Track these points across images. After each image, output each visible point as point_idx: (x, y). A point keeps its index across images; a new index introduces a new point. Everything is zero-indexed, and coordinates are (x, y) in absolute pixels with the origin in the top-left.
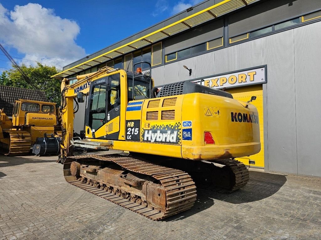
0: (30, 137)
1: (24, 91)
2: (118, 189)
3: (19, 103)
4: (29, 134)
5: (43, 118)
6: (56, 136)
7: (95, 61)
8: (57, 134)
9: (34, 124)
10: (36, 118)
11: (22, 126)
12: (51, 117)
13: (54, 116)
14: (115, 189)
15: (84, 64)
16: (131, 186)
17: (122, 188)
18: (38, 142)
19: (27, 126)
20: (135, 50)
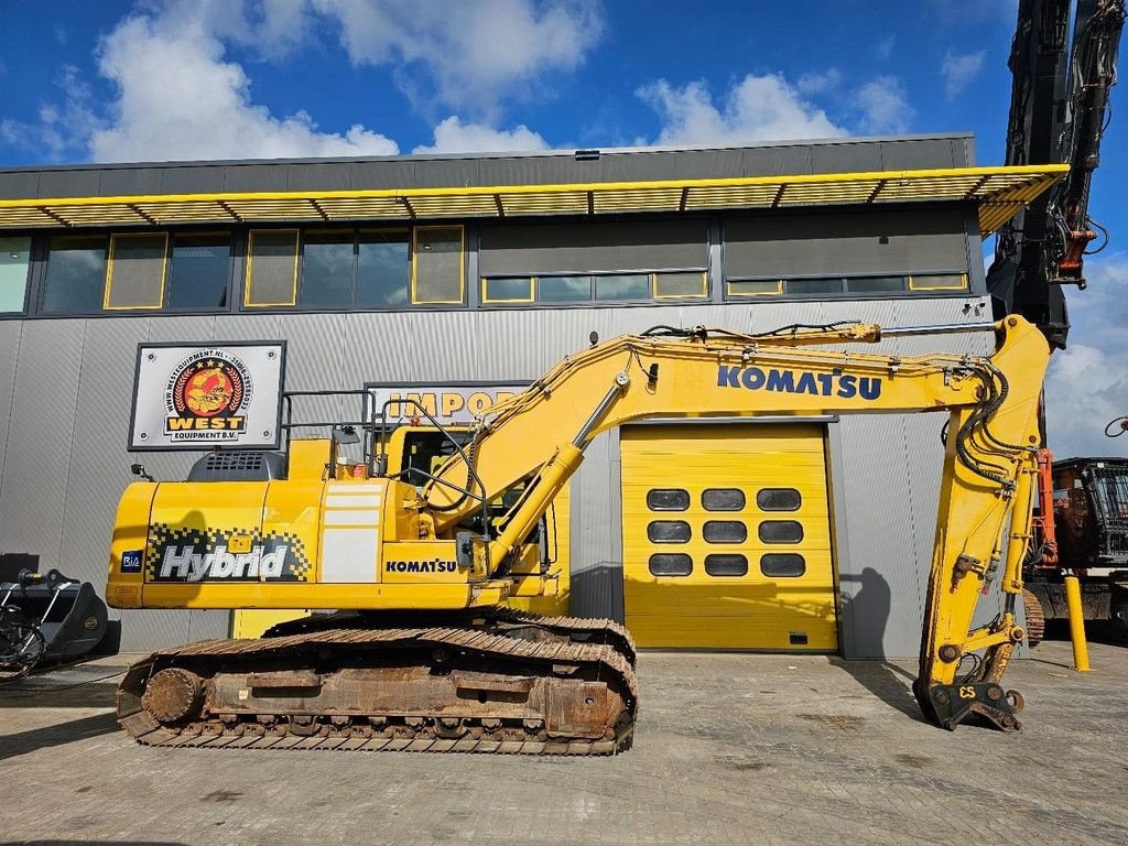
17: (446, 711)
20: (322, 222)
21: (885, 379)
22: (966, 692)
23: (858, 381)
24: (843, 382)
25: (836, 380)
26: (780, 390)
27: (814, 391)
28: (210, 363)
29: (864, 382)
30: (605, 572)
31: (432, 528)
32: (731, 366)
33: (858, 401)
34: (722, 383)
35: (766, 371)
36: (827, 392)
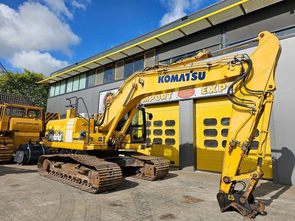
0: (13, 143)
1: (9, 96)
2: (74, 177)
3: (3, 107)
4: (12, 140)
5: (29, 124)
6: (41, 143)
7: (85, 67)
8: (42, 141)
9: (17, 129)
10: (20, 123)
11: (5, 131)
12: (36, 122)
13: (40, 122)
14: (72, 177)
15: (74, 70)
16: (82, 174)
17: (76, 176)
18: (21, 148)
19: (10, 131)
20: (127, 57)
21: (207, 72)
22: (230, 197)
23: (198, 74)
24: (193, 75)
25: (191, 74)
26: (174, 81)
27: (184, 80)
28: (110, 94)
29: (200, 73)
30: (189, 145)
31: (97, 130)
32: (161, 76)
33: (198, 81)
34: (159, 82)
35: (171, 75)
36: (188, 80)
